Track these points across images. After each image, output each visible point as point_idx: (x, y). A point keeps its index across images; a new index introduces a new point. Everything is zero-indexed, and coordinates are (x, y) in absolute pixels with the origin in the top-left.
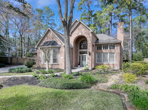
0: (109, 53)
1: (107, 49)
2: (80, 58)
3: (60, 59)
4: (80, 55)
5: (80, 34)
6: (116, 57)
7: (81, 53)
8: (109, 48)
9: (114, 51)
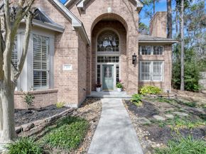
0: (152, 62)
1: (150, 54)
2: (99, 71)
3: (62, 72)
4: (99, 64)
5: (109, 10)
6: (165, 70)
7: (101, 59)
8: (152, 53)
9: (162, 59)
